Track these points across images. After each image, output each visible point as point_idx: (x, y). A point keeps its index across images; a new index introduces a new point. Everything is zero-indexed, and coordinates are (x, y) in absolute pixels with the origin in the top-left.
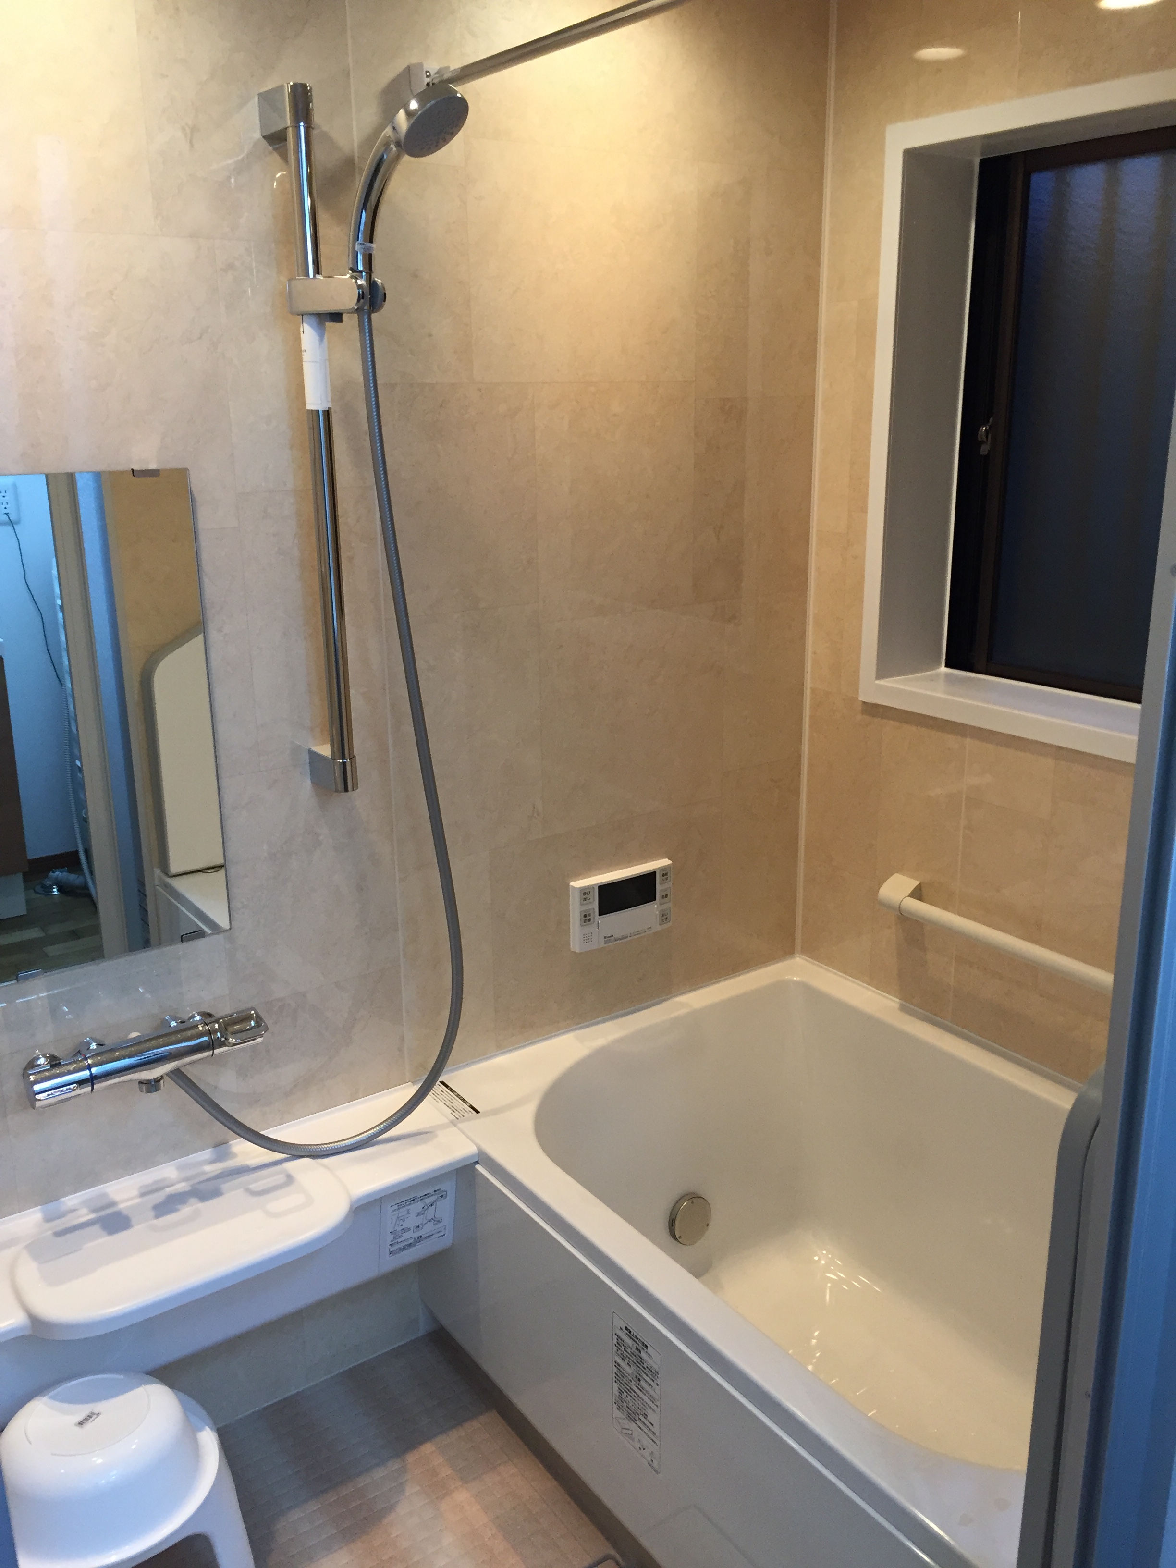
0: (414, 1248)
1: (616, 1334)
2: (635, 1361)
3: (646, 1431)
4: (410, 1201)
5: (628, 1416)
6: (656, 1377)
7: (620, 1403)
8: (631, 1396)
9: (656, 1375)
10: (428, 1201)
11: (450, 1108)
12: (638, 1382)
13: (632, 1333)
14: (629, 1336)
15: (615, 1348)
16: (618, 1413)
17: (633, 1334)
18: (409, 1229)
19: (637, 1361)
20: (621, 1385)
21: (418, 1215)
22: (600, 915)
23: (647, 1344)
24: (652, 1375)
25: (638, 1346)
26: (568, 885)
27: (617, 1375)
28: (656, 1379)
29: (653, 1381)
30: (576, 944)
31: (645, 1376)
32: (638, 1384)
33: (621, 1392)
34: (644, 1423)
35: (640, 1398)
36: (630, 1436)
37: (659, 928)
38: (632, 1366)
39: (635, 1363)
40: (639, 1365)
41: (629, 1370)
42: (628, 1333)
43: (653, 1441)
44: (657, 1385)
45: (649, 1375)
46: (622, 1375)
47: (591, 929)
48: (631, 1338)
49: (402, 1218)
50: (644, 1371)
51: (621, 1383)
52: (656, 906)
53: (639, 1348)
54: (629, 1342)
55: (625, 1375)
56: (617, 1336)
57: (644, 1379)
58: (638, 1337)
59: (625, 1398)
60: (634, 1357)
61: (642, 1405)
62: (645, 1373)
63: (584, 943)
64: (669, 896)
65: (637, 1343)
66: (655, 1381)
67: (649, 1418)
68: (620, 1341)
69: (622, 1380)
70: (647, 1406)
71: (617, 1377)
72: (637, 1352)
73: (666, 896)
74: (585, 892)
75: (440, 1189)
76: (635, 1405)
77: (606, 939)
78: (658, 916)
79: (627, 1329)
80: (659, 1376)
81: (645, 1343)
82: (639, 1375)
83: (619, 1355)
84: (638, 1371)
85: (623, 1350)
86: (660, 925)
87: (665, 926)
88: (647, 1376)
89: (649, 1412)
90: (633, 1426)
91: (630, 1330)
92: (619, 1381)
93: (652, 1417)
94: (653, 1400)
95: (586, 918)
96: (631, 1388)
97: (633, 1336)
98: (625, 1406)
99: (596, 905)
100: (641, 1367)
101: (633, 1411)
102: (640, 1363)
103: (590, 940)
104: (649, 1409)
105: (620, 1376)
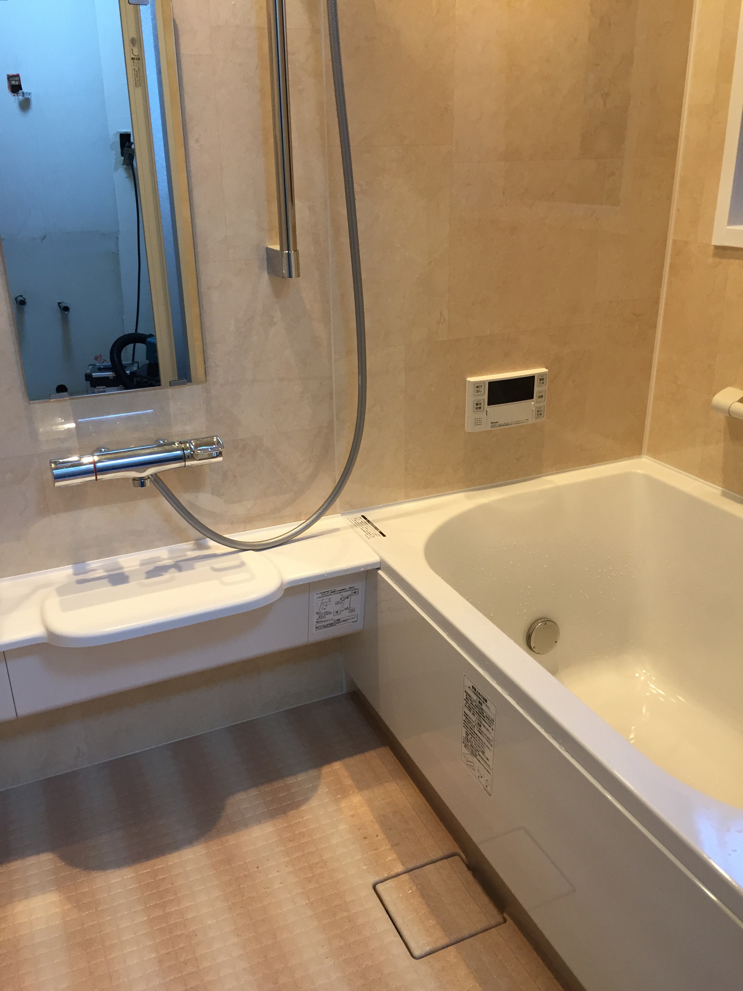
0: (333, 627)
1: (465, 691)
2: (477, 711)
3: (484, 764)
4: (332, 592)
5: (471, 752)
6: (492, 724)
7: (466, 742)
8: (474, 738)
9: (492, 722)
10: (345, 594)
11: (365, 532)
12: (480, 727)
13: (476, 691)
14: (475, 693)
15: (465, 702)
16: (465, 750)
17: (478, 692)
18: (331, 613)
19: (479, 712)
20: (468, 729)
21: (337, 603)
22: (488, 405)
23: (487, 699)
24: (489, 722)
25: (480, 700)
26: (466, 380)
27: (465, 722)
28: (492, 725)
29: (490, 727)
30: (469, 426)
31: (484, 723)
32: (479, 729)
33: (467, 734)
34: (482, 758)
35: (480, 739)
36: (472, 767)
37: (535, 421)
38: (475, 715)
39: (478, 713)
40: (480, 715)
41: (474, 718)
42: (474, 691)
43: (488, 771)
44: (493, 730)
45: (487, 722)
46: (468, 722)
47: (481, 415)
48: (476, 694)
49: (325, 604)
50: (484, 719)
51: (468, 728)
52: (533, 403)
53: (481, 702)
54: (474, 697)
55: (470, 722)
56: (467, 693)
57: (483, 725)
58: (481, 693)
59: (470, 739)
60: (477, 709)
61: (481, 745)
62: (484, 721)
63: (475, 425)
64: (544, 397)
65: (480, 698)
66: (491, 727)
67: (485, 754)
68: (468, 696)
69: (468, 725)
70: (485, 745)
71: (465, 723)
72: (480, 705)
73: (542, 396)
74: (478, 386)
75: (354, 587)
76: (477, 744)
77: (492, 424)
78: (534, 411)
79: (473, 687)
80: (494, 723)
81: (485, 698)
82: (481, 722)
83: (467, 707)
84: (479, 719)
85: (470, 703)
86: (536, 418)
87: (540, 420)
88: (486, 722)
89: (486, 750)
90: (475, 760)
91: (475, 688)
92: (466, 726)
93: (488, 754)
94: (488, 739)
95: (478, 406)
96: (474, 732)
97: (477, 693)
98: (470, 745)
99: (486, 397)
100: (482, 716)
101: (475, 748)
102: (481, 713)
103: (480, 424)
104: (486, 747)
105: (467, 723)
